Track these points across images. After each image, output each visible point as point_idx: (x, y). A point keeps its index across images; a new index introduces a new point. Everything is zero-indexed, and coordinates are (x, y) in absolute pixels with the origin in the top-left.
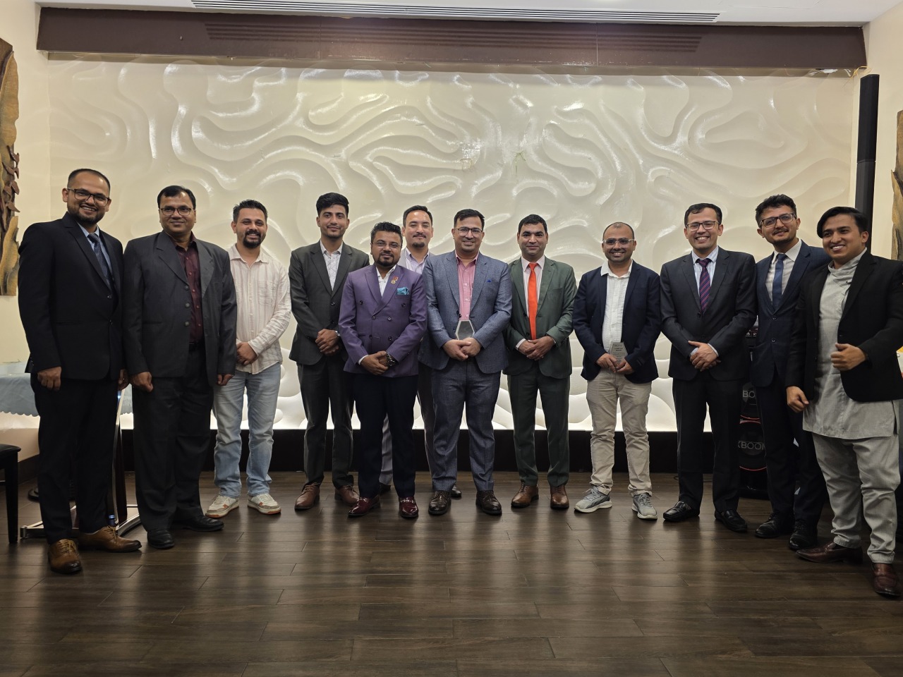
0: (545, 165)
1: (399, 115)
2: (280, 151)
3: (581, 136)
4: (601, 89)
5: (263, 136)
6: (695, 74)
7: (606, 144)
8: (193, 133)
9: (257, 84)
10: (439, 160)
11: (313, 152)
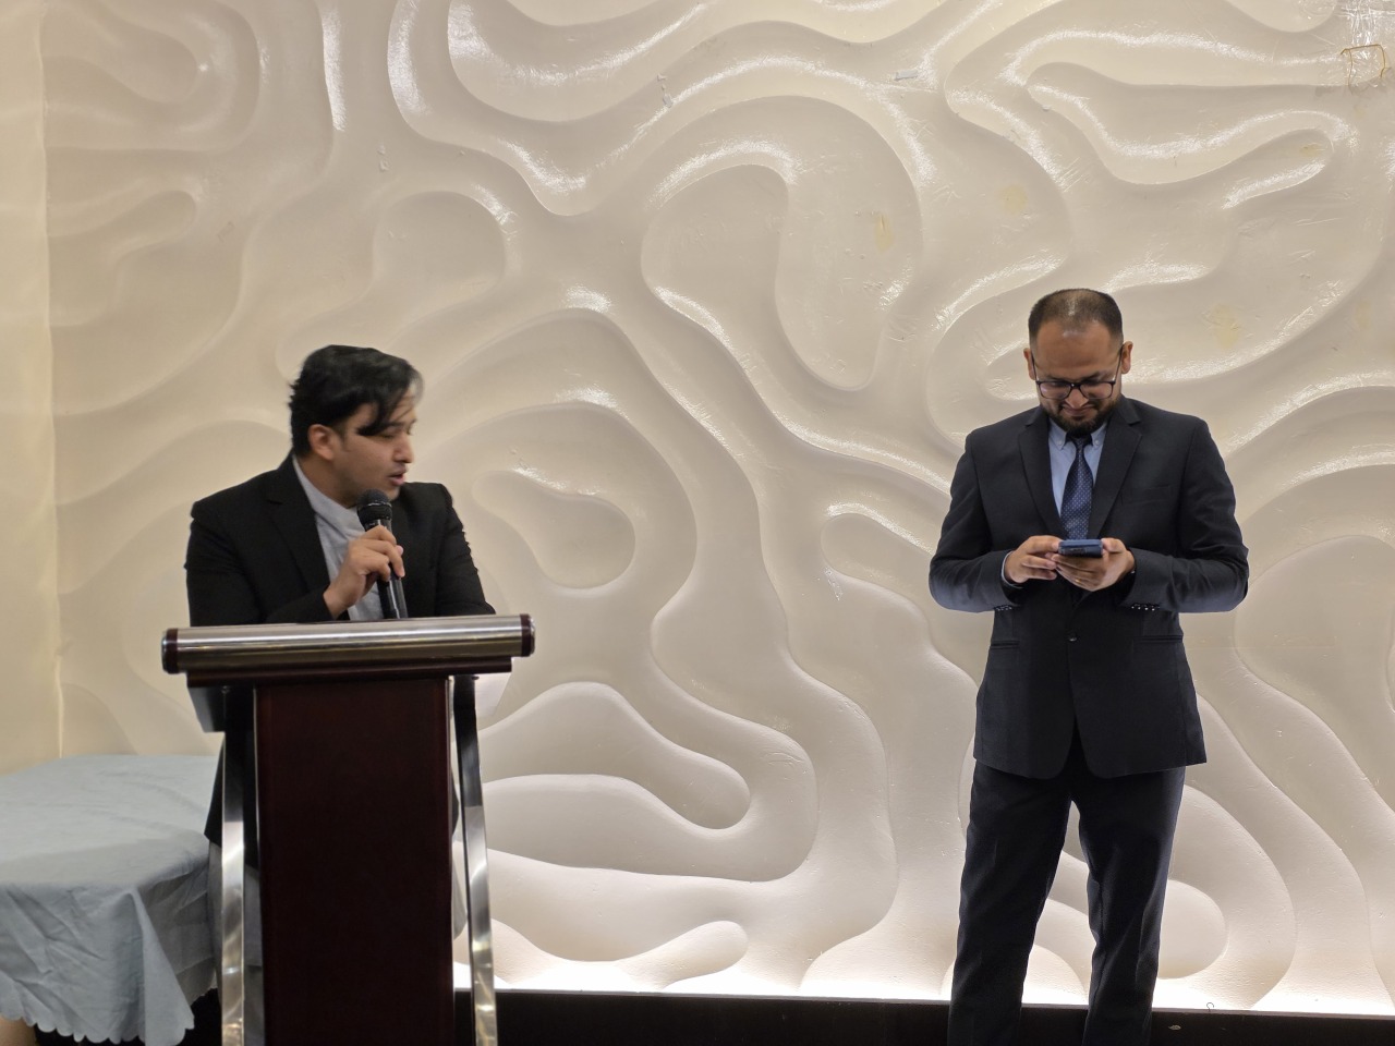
2: (719, 77)
8: (452, 43)
10: (1263, 57)
11: (827, 73)
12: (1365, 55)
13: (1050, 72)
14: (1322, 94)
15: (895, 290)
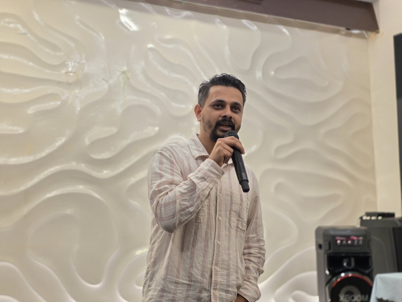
0: (148, 85)
10: (43, 69)
12: (72, 74)
14: (59, 83)
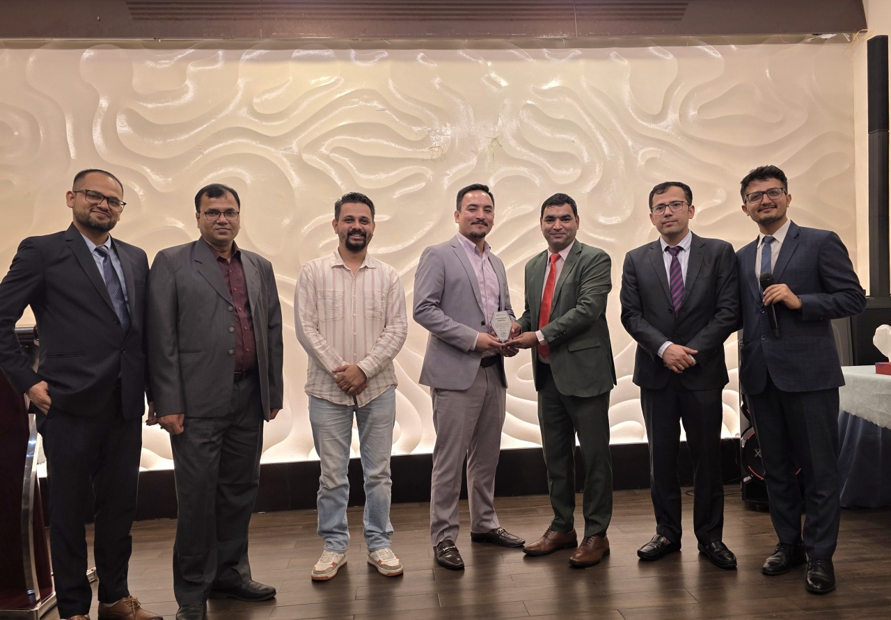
0: (524, 150)
1: (356, 100)
2: (221, 145)
3: (561, 117)
4: (582, 63)
5: (200, 129)
6: (683, 44)
7: (590, 124)
8: (118, 128)
9: (191, 68)
10: (405, 148)
11: (260, 146)
12: (436, 149)
13: (336, 150)
14: (423, 160)
15: (287, 221)
